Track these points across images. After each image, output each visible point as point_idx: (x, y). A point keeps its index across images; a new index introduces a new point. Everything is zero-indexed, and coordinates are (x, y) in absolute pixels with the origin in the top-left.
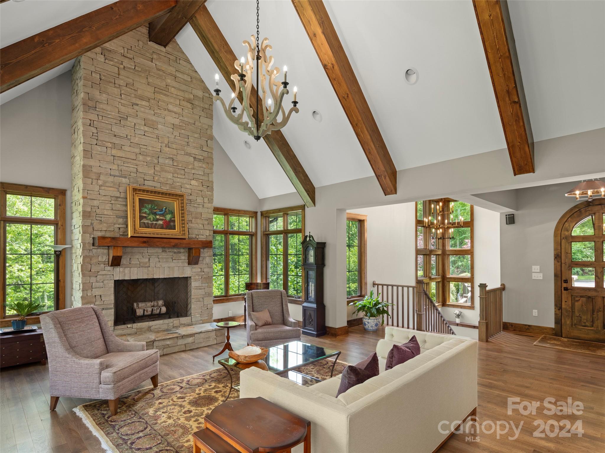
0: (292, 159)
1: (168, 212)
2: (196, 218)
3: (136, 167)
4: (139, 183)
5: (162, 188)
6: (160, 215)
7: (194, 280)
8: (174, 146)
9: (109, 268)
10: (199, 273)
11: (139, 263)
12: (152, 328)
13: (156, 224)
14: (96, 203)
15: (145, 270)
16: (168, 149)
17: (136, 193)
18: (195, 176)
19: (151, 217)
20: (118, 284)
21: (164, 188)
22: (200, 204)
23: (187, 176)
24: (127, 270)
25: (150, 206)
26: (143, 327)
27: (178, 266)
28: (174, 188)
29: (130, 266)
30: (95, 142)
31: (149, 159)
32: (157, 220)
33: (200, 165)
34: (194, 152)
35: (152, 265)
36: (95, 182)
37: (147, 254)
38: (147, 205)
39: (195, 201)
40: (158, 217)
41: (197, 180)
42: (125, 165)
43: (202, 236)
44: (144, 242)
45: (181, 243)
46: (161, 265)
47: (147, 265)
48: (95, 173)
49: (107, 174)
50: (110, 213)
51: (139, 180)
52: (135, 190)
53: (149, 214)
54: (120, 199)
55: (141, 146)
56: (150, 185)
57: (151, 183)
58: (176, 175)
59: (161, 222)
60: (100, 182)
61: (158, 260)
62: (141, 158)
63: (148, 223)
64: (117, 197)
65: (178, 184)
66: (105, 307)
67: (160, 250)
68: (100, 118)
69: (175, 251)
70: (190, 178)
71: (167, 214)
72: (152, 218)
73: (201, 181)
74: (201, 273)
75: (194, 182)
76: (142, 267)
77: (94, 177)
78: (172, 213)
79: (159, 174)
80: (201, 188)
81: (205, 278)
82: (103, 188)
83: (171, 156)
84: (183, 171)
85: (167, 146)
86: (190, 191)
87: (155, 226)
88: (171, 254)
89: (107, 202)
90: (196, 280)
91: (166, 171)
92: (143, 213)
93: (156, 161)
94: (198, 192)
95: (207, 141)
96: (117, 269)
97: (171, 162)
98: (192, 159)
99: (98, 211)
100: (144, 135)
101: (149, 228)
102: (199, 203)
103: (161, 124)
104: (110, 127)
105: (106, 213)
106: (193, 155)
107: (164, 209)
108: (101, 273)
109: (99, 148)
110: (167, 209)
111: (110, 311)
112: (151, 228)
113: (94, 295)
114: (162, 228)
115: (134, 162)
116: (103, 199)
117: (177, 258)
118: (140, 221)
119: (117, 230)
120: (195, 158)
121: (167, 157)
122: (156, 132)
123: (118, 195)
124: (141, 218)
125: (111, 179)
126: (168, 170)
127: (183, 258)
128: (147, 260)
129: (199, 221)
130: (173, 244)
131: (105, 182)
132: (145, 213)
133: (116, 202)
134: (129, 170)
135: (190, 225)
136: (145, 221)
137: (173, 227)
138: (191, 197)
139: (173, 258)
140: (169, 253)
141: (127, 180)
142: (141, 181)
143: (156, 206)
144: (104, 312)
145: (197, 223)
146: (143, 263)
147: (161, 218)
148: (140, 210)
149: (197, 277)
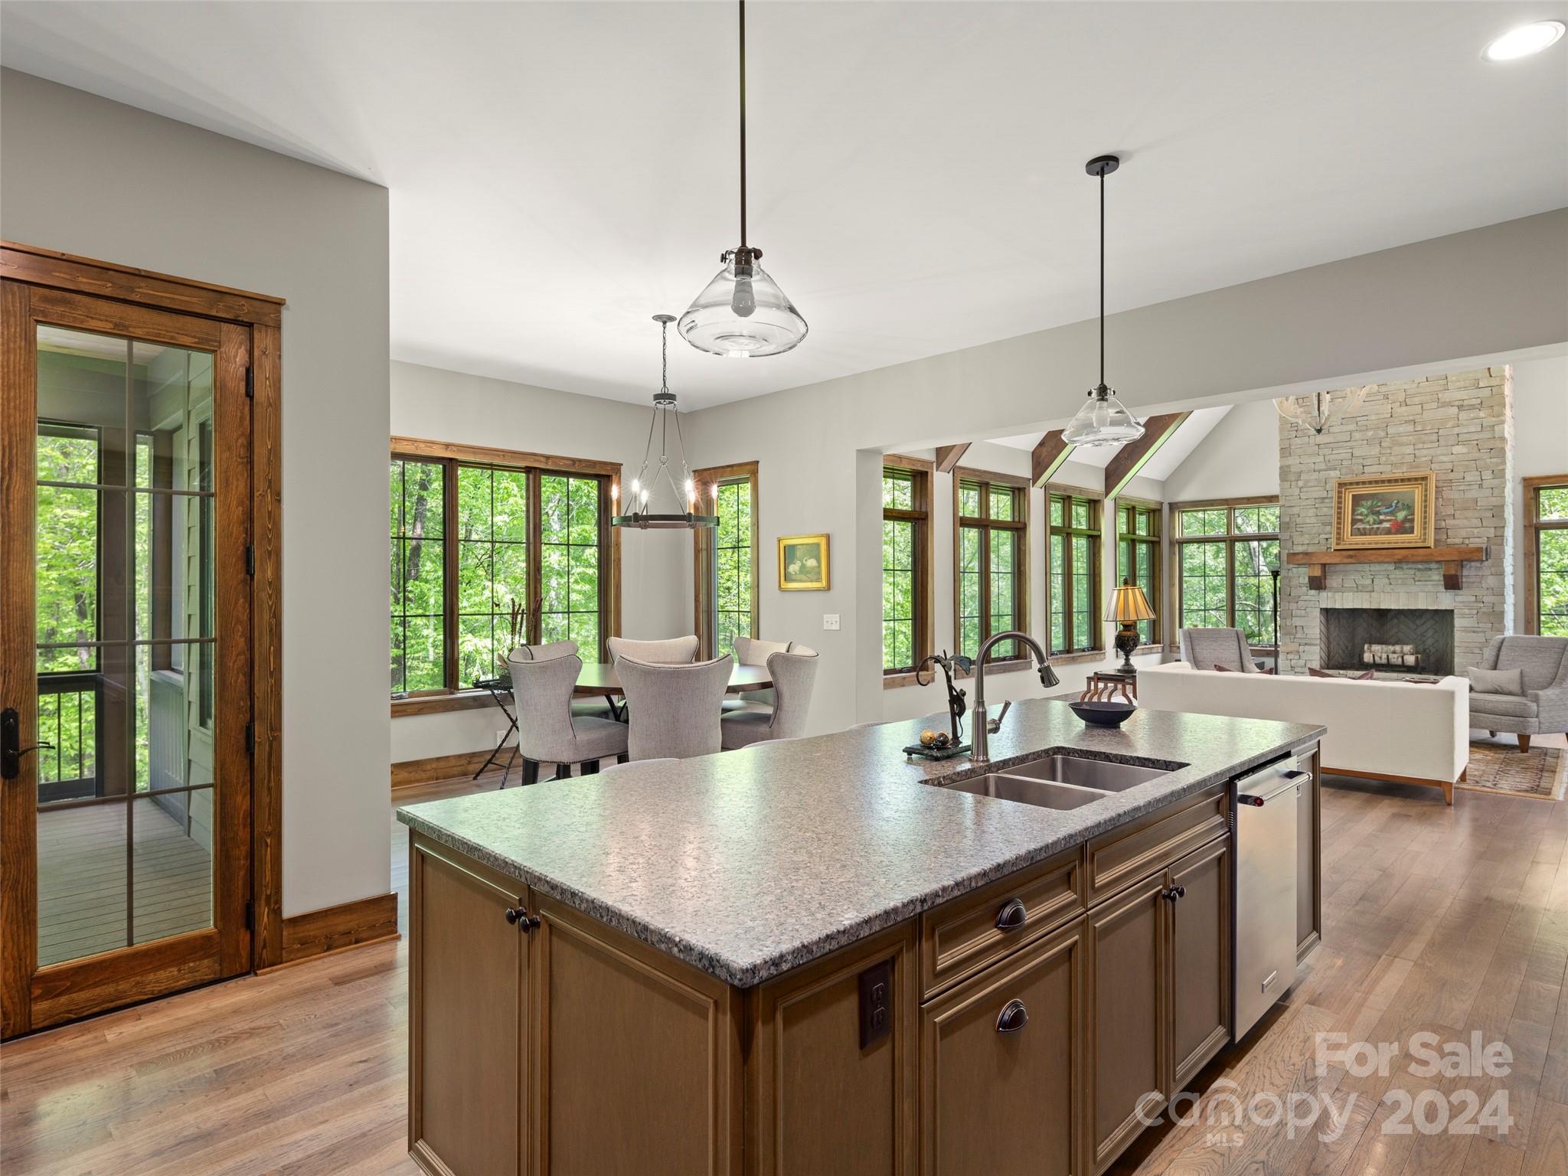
1: (1401, 507)
2: (1465, 509)
3: (1351, 451)
4: (1355, 473)
5: (1394, 471)
6: (1386, 514)
7: (1460, 616)
8: (1417, 400)
9: (1313, 592)
10: (1472, 605)
11: (1356, 586)
13: (1378, 528)
14: (1295, 510)
15: (1366, 596)
16: (1404, 408)
17: (1346, 489)
18: (1462, 437)
19: (1371, 519)
20: (1326, 612)
21: (1398, 471)
22: (1472, 483)
23: (1442, 442)
24: (1338, 595)
25: (1369, 503)
27: (1425, 590)
29: (1342, 589)
30: (1294, 434)
31: (1370, 433)
32: (1381, 522)
33: (1471, 415)
34: (1459, 397)
35: (1376, 588)
36: (1293, 484)
37: (1369, 573)
38: (1364, 503)
39: (1462, 481)
40: (1382, 517)
42: (1334, 452)
43: (1474, 540)
44: (1351, 557)
45: (1413, 555)
46: (1392, 589)
47: (1370, 588)
48: (1294, 473)
49: (1309, 471)
50: (1314, 520)
51: (1355, 468)
52: (1340, 485)
53: (1367, 516)
54: (1326, 501)
55: (1358, 419)
56: (1372, 472)
57: (1374, 469)
58: (1420, 446)
59: (1387, 525)
60: (1300, 483)
61: (1387, 581)
62: (1357, 435)
63: (1364, 529)
64: (1324, 498)
65: (1424, 459)
66: (1309, 641)
67: (1391, 567)
69: (1420, 566)
70: (1450, 443)
71: (1400, 510)
73: (1476, 442)
74: (1475, 605)
75: (1457, 449)
76: (1361, 591)
77: (1293, 478)
78: (1410, 508)
79: (1388, 451)
80: (1475, 455)
81: (1484, 613)
82: (1305, 490)
83: (1411, 418)
84: (1436, 434)
85: (1403, 404)
86: (1450, 466)
87: (1376, 532)
88: (1413, 571)
90: (1463, 616)
91: (1401, 444)
92: (1358, 515)
93: (1383, 434)
94: (1468, 463)
96: (1324, 594)
97: (1410, 428)
98: (1456, 410)
99: (1299, 520)
101: (1365, 535)
102: (1469, 483)
105: (1308, 521)
106: (1457, 403)
107: (1394, 505)
108: (1302, 598)
109: (1298, 441)
110: (1400, 504)
111: (1316, 647)
112: (1369, 535)
113: (1294, 624)
114: (1388, 532)
115: (1348, 444)
116: (1304, 503)
117: (1423, 579)
118: (1352, 526)
119: (1323, 542)
120: (1459, 407)
121: (1403, 422)
123: (1325, 495)
124: (1354, 522)
125: (1315, 476)
126: (1405, 440)
127: (1436, 578)
128: (1369, 582)
129: (1469, 513)
130: (1399, 557)
131: (1307, 481)
132: (1361, 514)
133: (1322, 505)
134: (1340, 458)
135: (1450, 522)
136: (1360, 526)
137: (1409, 531)
138: (1452, 476)
139: (1416, 579)
140: (1407, 571)
141: (1338, 472)
142: (1358, 469)
143: (1381, 500)
144: (1307, 648)
145: (1466, 518)
146: (1363, 586)
147: (1388, 518)
148: (1353, 511)
149: (1467, 610)
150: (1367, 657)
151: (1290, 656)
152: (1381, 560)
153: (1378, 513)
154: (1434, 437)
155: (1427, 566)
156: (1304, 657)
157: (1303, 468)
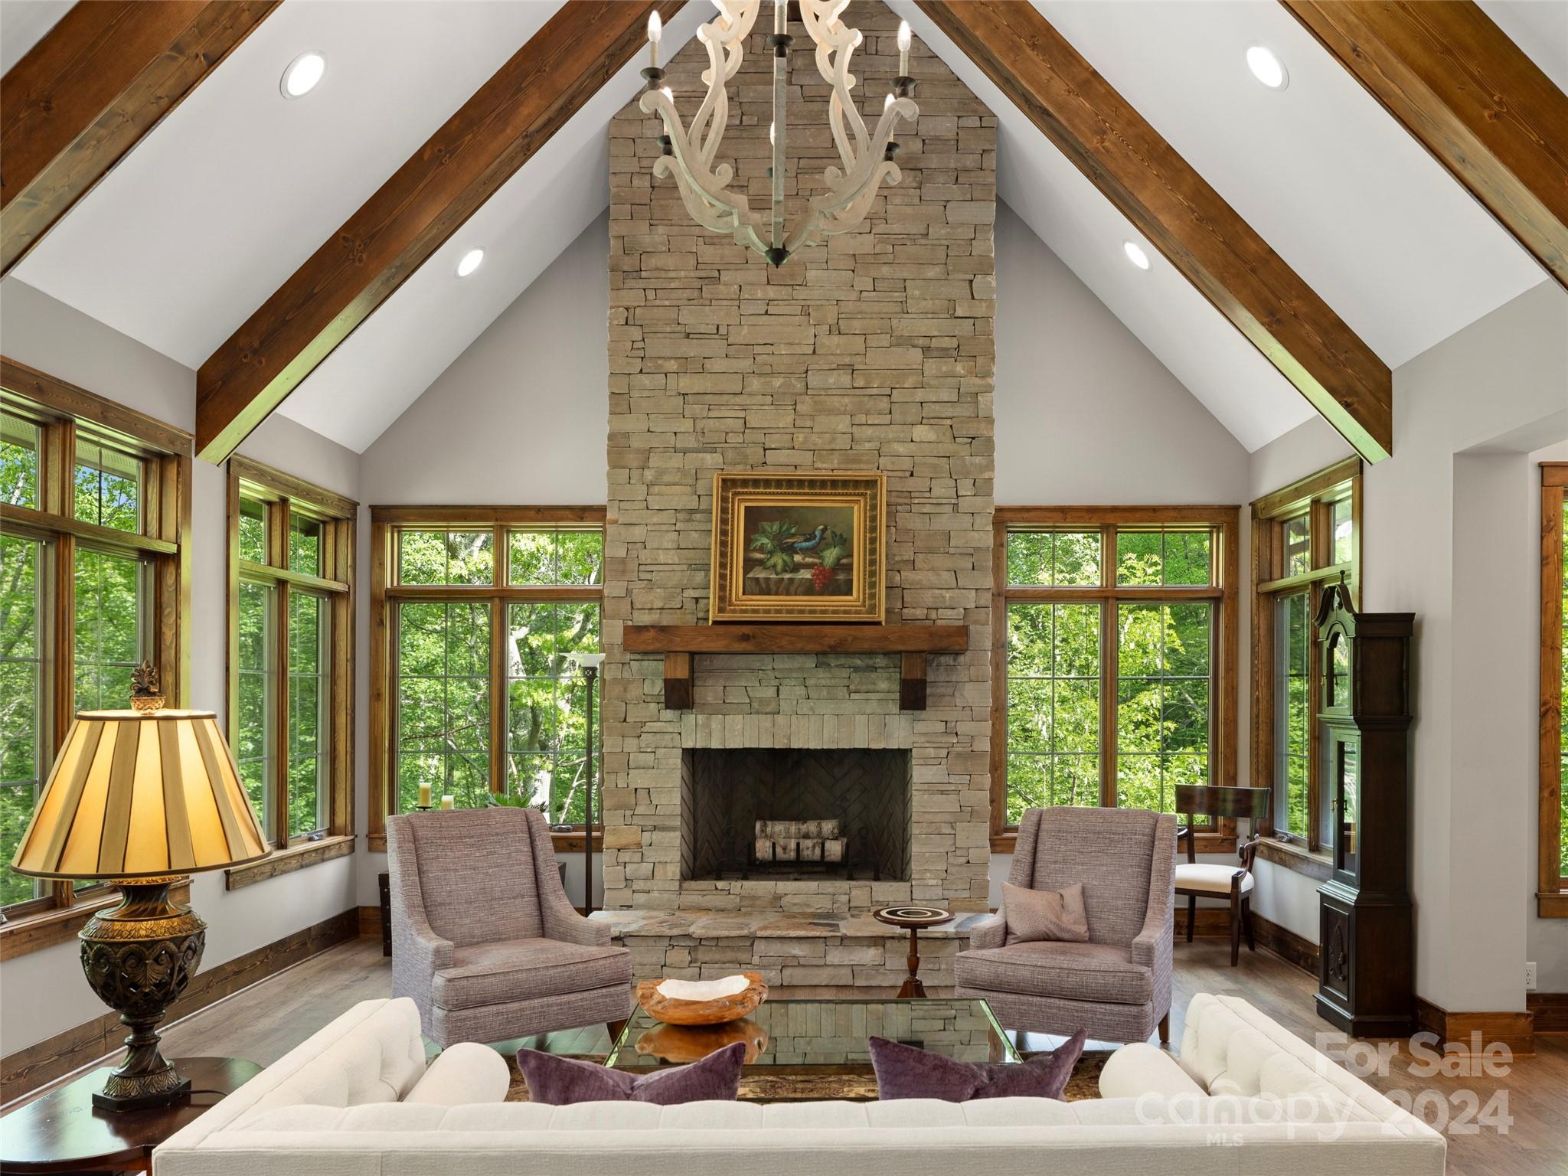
0: (1253, 270)
1: (830, 539)
2: (931, 551)
3: (742, 414)
4: (751, 461)
5: (819, 465)
6: (805, 552)
7: (921, 762)
8: (857, 325)
9: (669, 714)
10: (938, 740)
11: (748, 701)
12: (785, 901)
13: (791, 580)
14: (638, 533)
15: (766, 721)
16: (836, 339)
17: (735, 494)
18: (928, 410)
19: (778, 559)
20: (694, 757)
21: (824, 466)
22: (944, 501)
23: (896, 416)
24: (716, 721)
25: (776, 526)
26: (760, 893)
27: (868, 712)
28: (854, 461)
29: (723, 708)
30: (637, 364)
31: (777, 382)
32: (797, 567)
33: (944, 369)
34: (923, 331)
35: (784, 706)
36: (635, 473)
37: (771, 674)
38: (766, 525)
39: (927, 495)
40: (797, 558)
41: (932, 421)
42: (711, 414)
43: (949, 612)
44: (745, 638)
45: (855, 638)
46: (812, 709)
47: (772, 707)
48: (638, 451)
49: (666, 450)
50: (672, 557)
51: (748, 451)
52: (728, 483)
53: (771, 553)
54: (698, 516)
55: (758, 350)
56: (781, 462)
57: (783, 456)
58: (861, 418)
59: (806, 574)
60: (649, 475)
61: (803, 691)
62: (755, 384)
63: (767, 580)
64: (692, 511)
65: (867, 446)
66: (657, 822)
67: (810, 662)
68: (651, 294)
69: (858, 662)
70: (910, 420)
71: (828, 546)
72: (780, 561)
73: (949, 422)
74: (944, 740)
75: (921, 432)
76: (758, 713)
77: (635, 464)
78: (845, 543)
79: (808, 424)
80: (948, 447)
81: (959, 755)
82: (656, 489)
83: (847, 360)
84: (886, 399)
85: (834, 329)
86: (907, 464)
87: (788, 588)
88: (845, 673)
89: (664, 528)
90: (926, 762)
91: (831, 412)
92: (755, 550)
93: (799, 386)
94: (936, 461)
95: (971, 281)
96: (690, 719)
97: (845, 379)
98: (916, 355)
99: (645, 556)
100: (766, 313)
101: (769, 594)
102: (940, 501)
103: (814, 266)
104: (672, 314)
105: (662, 558)
106: (921, 342)
107: (818, 533)
108: (648, 727)
109: (646, 380)
110: (828, 532)
111: (672, 834)
112: (777, 594)
113: (632, 786)
114: (809, 589)
115: (738, 400)
116: (655, 520)
117: (864, 688)
118: (745, 573)
119: (690, 605)
120: (926, 350)
121: (834, 366)
122: (801, 294)
123: (694, 505)
124: (749, 564)
125: (676, 461)
126: (837, 404)
127: (883, 685)
128: (772, 692)
129: (939, 561)
130: (831, 642)
131: (661, 472)
132: (761, 550)
133: (690, 526)
134: (723, 427)
135: (908, 575)
136: (759, 573)
137: (843, 588)
138: (911, 484)
139: (852, 687)
140: (837, 672)
141: (718, 457)
142: (755, 454)
143: (796, 523)
144: (656, 836)
145: (932, 569)
146: (761, 700)
147: (809, 560)
148: (748, 541)
149: (932, 750)
150: (763, 849)
151: (625, 856)
152: (799, 645)
153: (791, 550)
154: (884, 404)
155: (870, 662)
156: (652, 855)
157: (656, 442)
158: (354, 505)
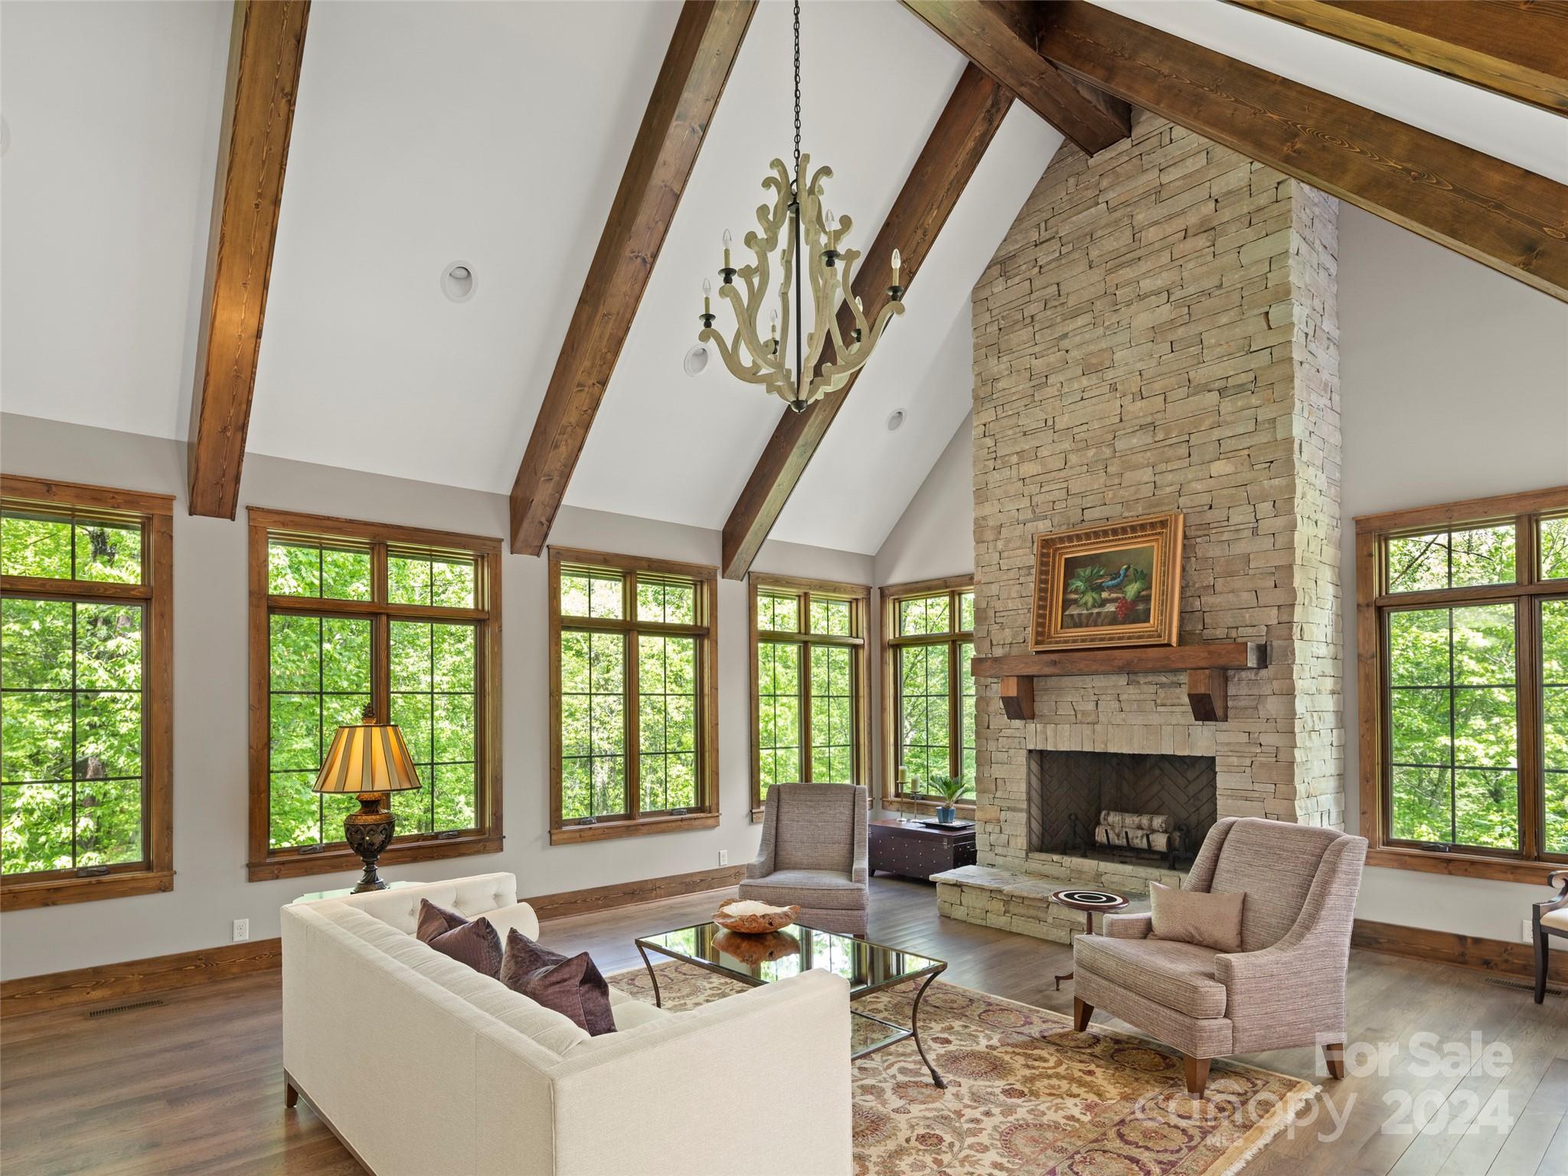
1: (1132, 576)
2: (1231, 575)
3: (1064, 485)
4: (1072, 521)
5: (1126, 514)
6: (1111, 589)
7: (1225, 769)
8: (1157, 387)
9: (1017, 723)
10: (1242, 749)
11: (1073, 713)
12: (1103, 879)
13: (1099, 614)
14: (994, 589)
15: (1087, 730)
16: (1139, 404)
17: (1056, 550)
18: (1227, 445)
19: (1089, 598)
20: (1041, 757)
21: (1131, 514)
22: (1242, 527)
23: (1195, 458)
24: (1050, 729)
25: (1088, 571)
26: (1086, 869)
27: (1174, 722)
28: (1157, 505)
29: (1055, 718)
30: (992, 464)
31: (1091, 453)
32: (1104, 603)
33: (1240, 403)
34: (1220, 373)
35: (1102, 718)
36: (991, 545)
37: (1091, 692)
38: (1081, 571)
39: (1226, 523)
40: (1105, 595)
41: (1229, 455)
42: (1043, 489)
43: (1250, 630)
45: (1140, 660)
46: (1124, 720)
47: (1093, 717)
48: (992, 528)
49: (1011, 524)
50: (1018, 603)
51: (1071, 513)
52: (1048, 542)
53: (1084, 593)
55: (1076, 430)
56: (1096, 517)
57: (1097, 512)
58: (1162, 467)
59: (1111, 608)
60: (1000, 545)
61: (1117, 705)
62: (1074, 458)
63: (1080, 615)
65: (1168, 490)
66: (1011, 804)
67: (1122, 680)
68: (1000, 409)
69: (1164, 679)
70: (1207, 458)
71: (1130, 582)
72: (1091, 600)
73: (1246, 452)
74: (1247, 750)
75: (1219, 468)
76: (1081, 723)
77: (991, 538)
78: (1145, 577)
79: (1117, 481)
80: (1247, 475)
81: (1262, 765)
82: (1005, 554)
83: (1149, 420)
84: (1185, 445)
85: (1138, 396)
86: (1205, 499)
87: (1096, 621)
88: (1152, 689)
89: (1011, 582)
90: (1231, 770)
91: (1135, 467)
92: (1071, 592)
93: (1109, 452)
94: (1233, 491)
95: (1267, 313)
96: (1032, 727)
97: (1148, 437)
99: (999, 606)
100: (1082, 399)
101: (1081, 626)
102: (1237, 527)
103: (1120, 347)
104: (1013, 421)
105: (1011, 605)
106: (1217, 385)
107: (1122, 572)
108: (1004, 733)
109: (996, 475)
110: (1131, 569)
111: (1020, 814)
112: (1087, 626)
113: (994, 777)
114: (1113, 620)
115: (1062, 474)
116: (1005, 577)
117: (1169, 702)
118: (1064, 611)
120: (1221, 391)
121: (1137, 428)
122: (1110, 374)
124: (1067, 604)
125: (1018, 530)
126: (1141, 460)
127: (1187, 700)
128: (1091, 706)
129: (1237, 583)
131: (1008, 540)
132: (1076, 591)
134: (1051, 499)
135: (1209, 600)
136: (1074, 611)
137: (1142, 616)
138: (1210, 516)
139: (1159, 701)
140: (1146, 688)
141: (1048, 523)
142: (1075, 515)
143: (1104, 566)
144: (1009, 815)
145: (1233, 591)
146: (1084, 713)
147: (1114, 595)
148: (1066, 585)
149: (1235, 759)
150: (1100, 836)
151: (989, 828)
152: (1094, 667)
153: (1100, 588)
154: (1183, 450)
155: (1175, 679)
156: (1007, 829)
157: (1003, 518)
158: (868, 589)
